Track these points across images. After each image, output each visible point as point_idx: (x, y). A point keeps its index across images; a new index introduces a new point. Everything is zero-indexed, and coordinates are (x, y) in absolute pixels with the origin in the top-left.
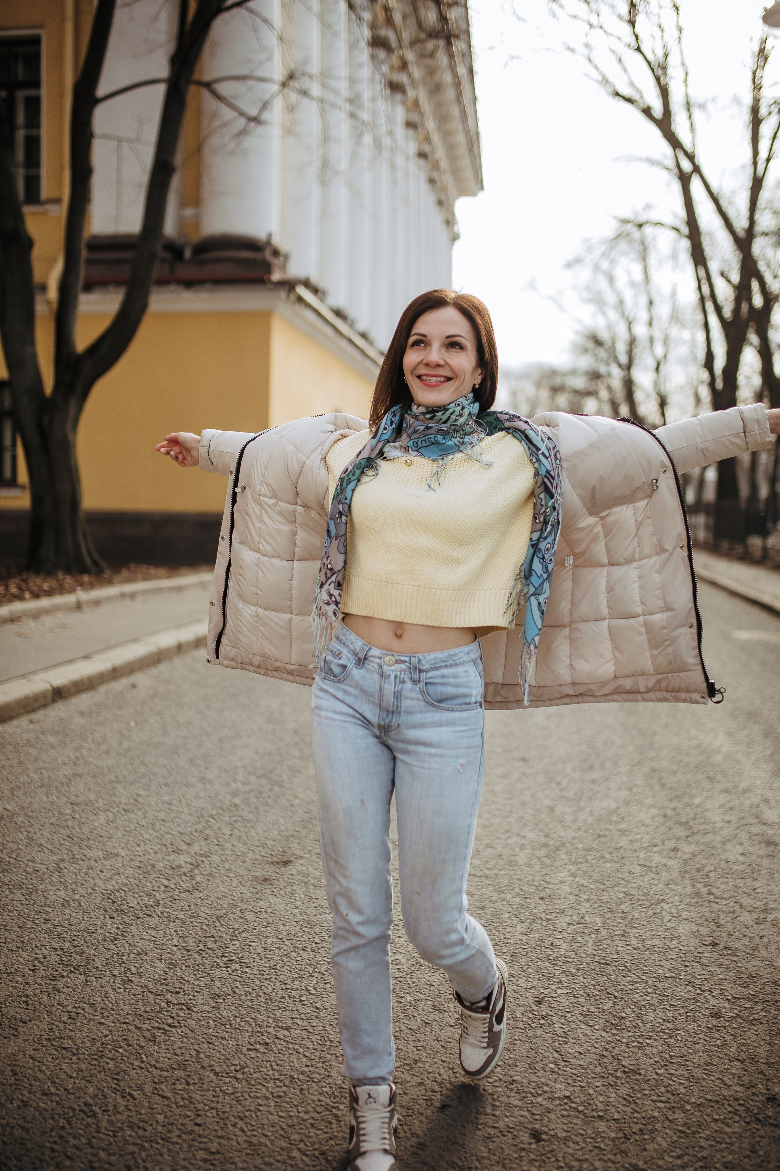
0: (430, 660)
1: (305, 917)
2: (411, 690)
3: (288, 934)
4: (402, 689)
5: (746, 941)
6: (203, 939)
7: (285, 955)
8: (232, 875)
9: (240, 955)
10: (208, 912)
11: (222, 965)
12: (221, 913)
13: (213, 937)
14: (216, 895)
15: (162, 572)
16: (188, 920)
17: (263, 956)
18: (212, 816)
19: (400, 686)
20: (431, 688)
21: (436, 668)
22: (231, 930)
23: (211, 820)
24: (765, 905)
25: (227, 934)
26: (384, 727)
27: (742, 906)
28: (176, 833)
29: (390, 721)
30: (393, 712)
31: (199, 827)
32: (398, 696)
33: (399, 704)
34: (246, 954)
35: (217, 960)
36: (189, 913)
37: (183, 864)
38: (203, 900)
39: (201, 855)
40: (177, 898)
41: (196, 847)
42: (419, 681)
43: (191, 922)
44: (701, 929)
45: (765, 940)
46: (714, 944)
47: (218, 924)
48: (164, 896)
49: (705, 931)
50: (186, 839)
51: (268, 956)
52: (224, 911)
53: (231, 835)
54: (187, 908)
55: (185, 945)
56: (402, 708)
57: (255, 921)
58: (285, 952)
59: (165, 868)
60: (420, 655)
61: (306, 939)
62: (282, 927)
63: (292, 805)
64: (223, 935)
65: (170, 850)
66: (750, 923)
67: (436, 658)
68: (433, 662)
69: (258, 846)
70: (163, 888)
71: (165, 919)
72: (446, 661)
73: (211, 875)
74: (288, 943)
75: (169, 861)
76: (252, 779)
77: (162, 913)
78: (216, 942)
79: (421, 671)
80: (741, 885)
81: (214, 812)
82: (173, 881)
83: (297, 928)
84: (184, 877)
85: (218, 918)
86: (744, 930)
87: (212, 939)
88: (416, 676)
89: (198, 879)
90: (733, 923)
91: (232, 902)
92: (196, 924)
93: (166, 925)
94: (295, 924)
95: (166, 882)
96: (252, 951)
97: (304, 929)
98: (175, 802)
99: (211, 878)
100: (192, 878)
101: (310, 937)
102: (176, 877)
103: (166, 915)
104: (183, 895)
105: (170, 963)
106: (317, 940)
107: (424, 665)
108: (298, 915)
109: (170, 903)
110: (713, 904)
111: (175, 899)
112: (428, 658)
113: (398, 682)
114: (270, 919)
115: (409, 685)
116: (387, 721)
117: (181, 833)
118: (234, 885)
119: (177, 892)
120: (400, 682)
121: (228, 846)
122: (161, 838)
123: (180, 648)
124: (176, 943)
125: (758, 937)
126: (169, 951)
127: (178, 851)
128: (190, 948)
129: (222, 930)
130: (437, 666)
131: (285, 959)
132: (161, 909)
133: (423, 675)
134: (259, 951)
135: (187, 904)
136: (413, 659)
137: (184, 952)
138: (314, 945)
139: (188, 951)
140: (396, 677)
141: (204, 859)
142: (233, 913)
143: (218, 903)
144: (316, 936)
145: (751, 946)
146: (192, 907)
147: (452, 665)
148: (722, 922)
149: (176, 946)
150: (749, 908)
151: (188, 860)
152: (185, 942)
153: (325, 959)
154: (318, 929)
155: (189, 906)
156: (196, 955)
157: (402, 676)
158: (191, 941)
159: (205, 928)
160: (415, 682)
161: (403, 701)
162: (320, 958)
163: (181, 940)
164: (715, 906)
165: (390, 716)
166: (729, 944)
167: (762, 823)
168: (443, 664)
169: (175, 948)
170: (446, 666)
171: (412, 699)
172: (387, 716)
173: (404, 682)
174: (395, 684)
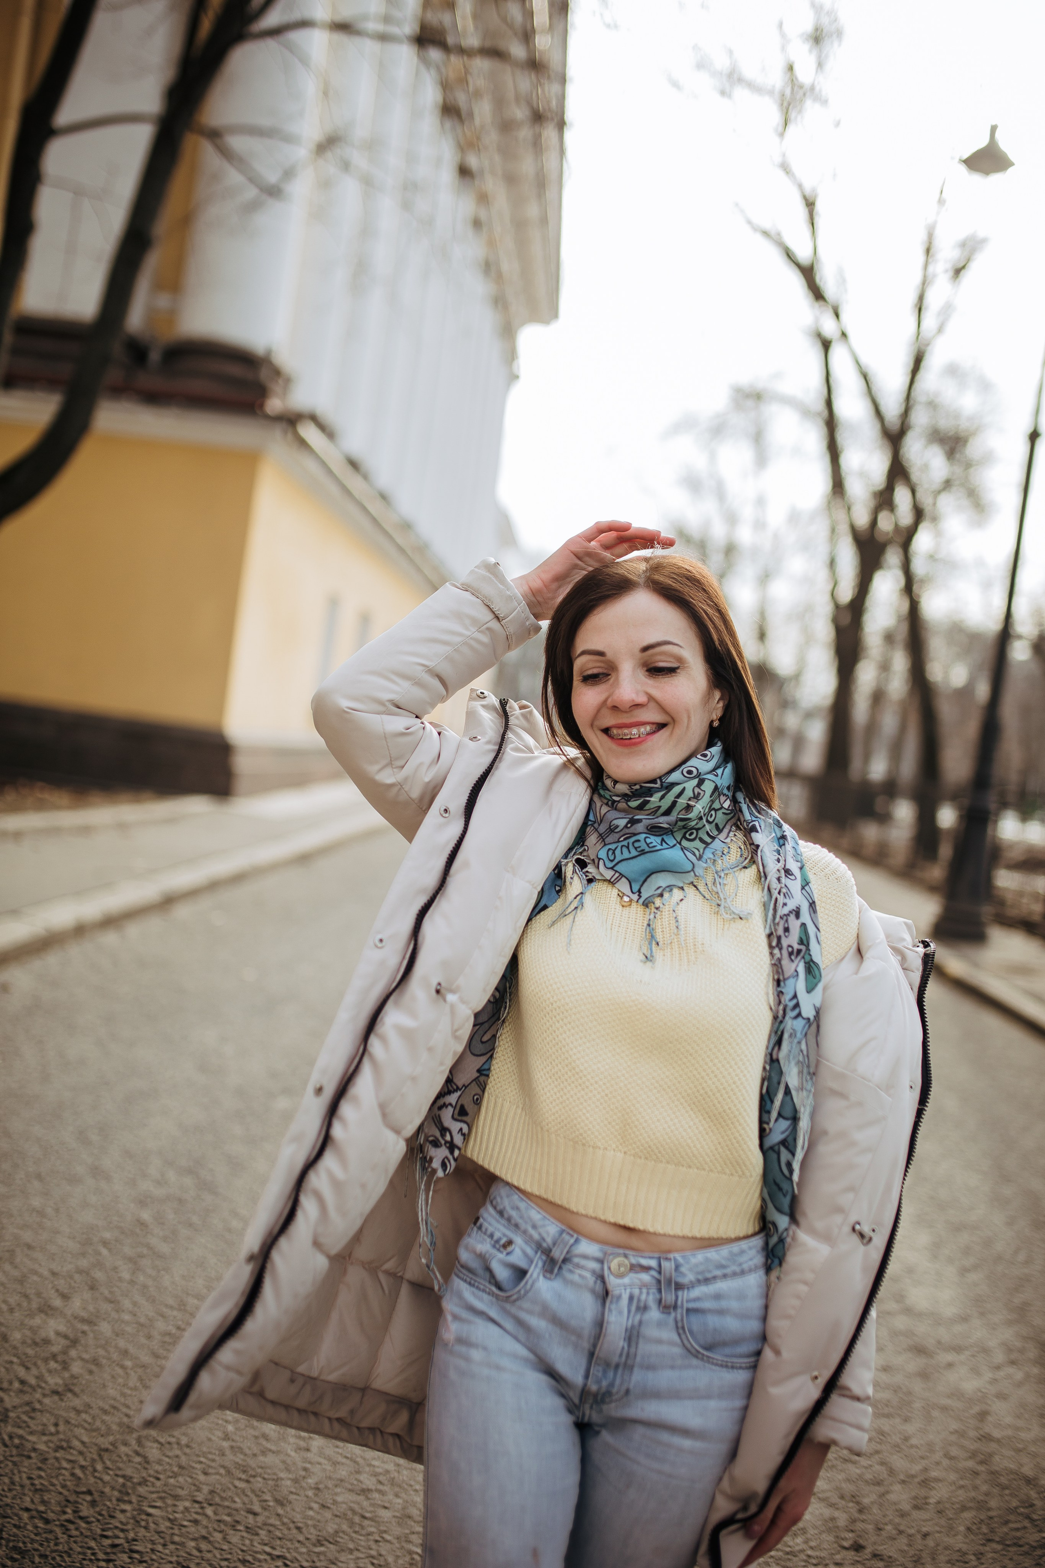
0: (696, 1265)
1: (239, 1458)
2: (660, 1324)
3: (212, 1492)
4: (640, 1322)
5: (903, 1541)
6: (72, 1498)
7: (204, 1538)
8: (128, 1363)
9: (131, 1535)
10: (85, 1439)
11: (101, 1556)
12: (104, 1442)
13: (89, 1492)
14: (101, 1404)
15: (61, 797)
16: (53, 1454)
17: (168, 1538)
18: (105, 1243)
19: (638, 1317)
20: (695, 1322)
21: (707, 1281)
22: (121, 1480)
23: (105, 1252)
24: (926, 1470)
25: (113, 1488)
26: (595, 1395)
27: (892, 1472)
28: (46, 1273)
29: (612, 1385)
30: (617, 1366)
31: (84, 1263)
32: (632, 1335)
33: (633, 1350)
34: (142, 1532)
35: (93, 1544)
36: (55, 1439)
37: (52, 1335)
38: (78, 1412)
39: (83, 1320)
40: (38, 1406)
41: (76, 1304)
42: (675, 1307)
43: (57, 1459)
44: (837, 1514)
45: (930, 1543)
46: (857, 1547)
47: (99, 1467)
48: (16, 1401)
49: (842, 1519)
50: (61, 1284)
51: (176, 1539)
52: (111, 1438)
53: (132, 1282)
54: (53, 1429)
55: (42, 1508)
56: (638, 1359)
57: (159, 1462)
58: (204, 1532)
59: (24, 1342)
60: (678, 1256)
61: (239, 1505)
62: (202, 1478)
63: (229, 1230)
64: (107, 1490)
65: (34, 1305)
66: (906, 1507)
67: (707, 1260)
68: (701, 1268)
69: (172, 1308)
70: (16, 1385)
71: (14, 1452)
72: (723, 1267)
73: (95, 1361)
74: (209, 1511)
75: (31, 1328)
76: (171, 1175)
77: (11, 1437)
78: (93, 1503)
79: (679, 1287)
80: (886, 1428)
81: (107, 1235)
82: (34, 1371)
83: (225, 1480)
84: (53, 1365)
85: (102, 1451)
86: (897, 1520)
87: (88, 1498)
88: (669, 1297)
89: (76, 1368)
90: (881, 1505)
91: (125, 1420)
92: (65, 1464)
93: (15, 1464)
94: (222, 1471)
95: (22, 1372)
96: (152, 1526)
97: (237, 1483)
98: (49, 1211)
99: (93, 1367)
100: (65, 1366)
101: (246, 1500)
102: (39, 1363)
103: (17, 1441)
104: (47, 1401)
105: (15, 1548)
106: (257, 1508)
107: (683, 1275)
108: (228, 1452)
109: (25, 1418)
110: (850, 1466)
111: (34, 1410)
112: (693, 1261)
113: (633, 1308)
114: (184, 1460)
115: (654, 1314)
116: (604, 1383)
117: (54, 1274)
118: (131, 1384)
119: (38, 1396)
120: (638, 1308)
121: (127, 1304)
122: (22, 1281)
123: (80, 931)
124: (27, 1503)
125: (919, 1537)
126: (15, 1521)
127: (46, 1309)
128: (51, 1516)
129: (107, 1478)
130: (709, 1275)
131: (204, 1546)
132: (10, 1429)
133: (683, 1295)
134: (162, 1528)
135: (53, 1420)
136: (666, 1265)
137: (41, 1524)
138: (251, 1517)
139: (47, 1521)
140: (631, 1298)
141: (85, 1328)
142: (126, 1444)
143: (103, 1421)
144: (255, 1499)
145: (912, 1553)
146: (61, 1428)
147: (735, 1274)
148: (866, 1501)
149: (27, 1510)
150: (902, 1477)
151: (62, 1328)
152: (43, 1502)
153: (267, 1549)
154: (258, 1483)
155: (56, 1425)
156: (58, 1530)
157: (643, 1297)
158: (53, 1498)
159: (78, 1472)
160: (666, 1308)
161: (641, 1346)
162: (259, 1548)
163: (37, 1498)
164: (854, 1471)
165: (611, 1374)
166: (880, 1549)
167: (908, 1311)
168: (718, 1273)
169: (25, 1515)
170: (725, 1276)
171: (660, 1342)
172: (605, 1372)
173: (645, 1308)
174: (629, 1311)
